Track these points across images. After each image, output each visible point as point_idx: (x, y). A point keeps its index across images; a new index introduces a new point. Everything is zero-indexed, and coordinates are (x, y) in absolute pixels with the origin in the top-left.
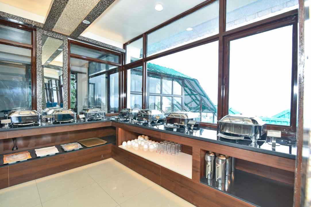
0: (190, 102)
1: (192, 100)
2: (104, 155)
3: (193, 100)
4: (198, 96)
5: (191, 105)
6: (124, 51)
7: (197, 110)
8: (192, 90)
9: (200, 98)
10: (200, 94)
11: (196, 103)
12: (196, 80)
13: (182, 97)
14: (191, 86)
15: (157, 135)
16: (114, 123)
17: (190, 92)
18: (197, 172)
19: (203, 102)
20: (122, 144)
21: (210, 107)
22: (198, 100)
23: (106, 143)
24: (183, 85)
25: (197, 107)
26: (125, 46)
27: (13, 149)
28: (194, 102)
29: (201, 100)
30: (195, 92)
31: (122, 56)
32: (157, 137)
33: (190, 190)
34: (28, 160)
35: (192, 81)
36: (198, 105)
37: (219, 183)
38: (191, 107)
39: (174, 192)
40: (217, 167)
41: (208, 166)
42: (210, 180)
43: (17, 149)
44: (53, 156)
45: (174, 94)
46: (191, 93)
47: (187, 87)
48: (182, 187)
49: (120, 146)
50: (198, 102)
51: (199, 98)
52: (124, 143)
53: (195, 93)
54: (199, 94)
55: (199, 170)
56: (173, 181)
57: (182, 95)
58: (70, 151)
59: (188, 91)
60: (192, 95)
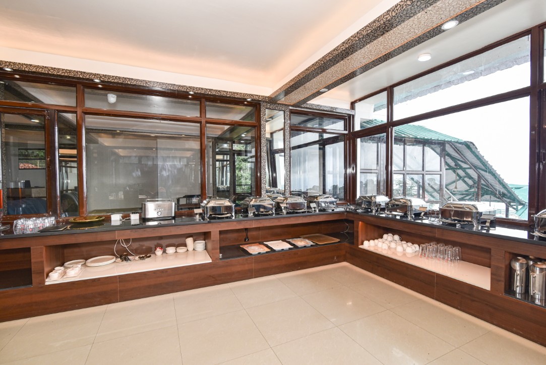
0: (454, 182)
1: (458, 178)
2: (338, 257)
3: (460, 177)
4: (471, 172)
5: (456, 188)
6: (351, 113)
7: (465, 197)
8: (459, 160)
9: (477, 175)
10: (476, 168)
11: (465, 182)
12: (471, 143)
13: (441, 175)
14: (459, 154)
15: (430, 232)
16: (351, 215)
17: (452, 164)
18: (500, 281)
19: (483, 182)
20: (362, 244)
21: (499, 192)
22: (470, 178)
23: (339, 242)
24: (443, 154)
25: (467, 191)
26: (353, 105)
27: (245, 240)
28: (461, 181)
29: (479, 177)
30: (465, 163)
31: (348, 120)
32: (428, 234)
33: (487, 305)
34: (267, 252)
35: (460, 145)
36: (471, 187)
37: (535, 299)
38: (455, 190)
39: (459, 307)
40: (533, 277)
41: (517, 276)
42: (519, 294)
43: (248, 240)
44: (286, 250)
45: (426, 169)
46: (456, 165)
47: (449, 155)
48: (474, 301)
49: (361, 246)
50: (470, 182)
51: (475, 176)
52: (366, 243)
53: (464, 166)
54: (474, 166)
55: (503, 279)
56: (457, 293)
57: (441, 171)
58: (302, 248)
59: (450, 161)
60: (458, 169)
